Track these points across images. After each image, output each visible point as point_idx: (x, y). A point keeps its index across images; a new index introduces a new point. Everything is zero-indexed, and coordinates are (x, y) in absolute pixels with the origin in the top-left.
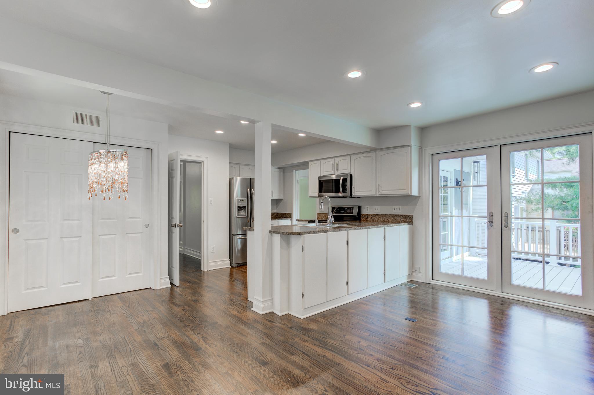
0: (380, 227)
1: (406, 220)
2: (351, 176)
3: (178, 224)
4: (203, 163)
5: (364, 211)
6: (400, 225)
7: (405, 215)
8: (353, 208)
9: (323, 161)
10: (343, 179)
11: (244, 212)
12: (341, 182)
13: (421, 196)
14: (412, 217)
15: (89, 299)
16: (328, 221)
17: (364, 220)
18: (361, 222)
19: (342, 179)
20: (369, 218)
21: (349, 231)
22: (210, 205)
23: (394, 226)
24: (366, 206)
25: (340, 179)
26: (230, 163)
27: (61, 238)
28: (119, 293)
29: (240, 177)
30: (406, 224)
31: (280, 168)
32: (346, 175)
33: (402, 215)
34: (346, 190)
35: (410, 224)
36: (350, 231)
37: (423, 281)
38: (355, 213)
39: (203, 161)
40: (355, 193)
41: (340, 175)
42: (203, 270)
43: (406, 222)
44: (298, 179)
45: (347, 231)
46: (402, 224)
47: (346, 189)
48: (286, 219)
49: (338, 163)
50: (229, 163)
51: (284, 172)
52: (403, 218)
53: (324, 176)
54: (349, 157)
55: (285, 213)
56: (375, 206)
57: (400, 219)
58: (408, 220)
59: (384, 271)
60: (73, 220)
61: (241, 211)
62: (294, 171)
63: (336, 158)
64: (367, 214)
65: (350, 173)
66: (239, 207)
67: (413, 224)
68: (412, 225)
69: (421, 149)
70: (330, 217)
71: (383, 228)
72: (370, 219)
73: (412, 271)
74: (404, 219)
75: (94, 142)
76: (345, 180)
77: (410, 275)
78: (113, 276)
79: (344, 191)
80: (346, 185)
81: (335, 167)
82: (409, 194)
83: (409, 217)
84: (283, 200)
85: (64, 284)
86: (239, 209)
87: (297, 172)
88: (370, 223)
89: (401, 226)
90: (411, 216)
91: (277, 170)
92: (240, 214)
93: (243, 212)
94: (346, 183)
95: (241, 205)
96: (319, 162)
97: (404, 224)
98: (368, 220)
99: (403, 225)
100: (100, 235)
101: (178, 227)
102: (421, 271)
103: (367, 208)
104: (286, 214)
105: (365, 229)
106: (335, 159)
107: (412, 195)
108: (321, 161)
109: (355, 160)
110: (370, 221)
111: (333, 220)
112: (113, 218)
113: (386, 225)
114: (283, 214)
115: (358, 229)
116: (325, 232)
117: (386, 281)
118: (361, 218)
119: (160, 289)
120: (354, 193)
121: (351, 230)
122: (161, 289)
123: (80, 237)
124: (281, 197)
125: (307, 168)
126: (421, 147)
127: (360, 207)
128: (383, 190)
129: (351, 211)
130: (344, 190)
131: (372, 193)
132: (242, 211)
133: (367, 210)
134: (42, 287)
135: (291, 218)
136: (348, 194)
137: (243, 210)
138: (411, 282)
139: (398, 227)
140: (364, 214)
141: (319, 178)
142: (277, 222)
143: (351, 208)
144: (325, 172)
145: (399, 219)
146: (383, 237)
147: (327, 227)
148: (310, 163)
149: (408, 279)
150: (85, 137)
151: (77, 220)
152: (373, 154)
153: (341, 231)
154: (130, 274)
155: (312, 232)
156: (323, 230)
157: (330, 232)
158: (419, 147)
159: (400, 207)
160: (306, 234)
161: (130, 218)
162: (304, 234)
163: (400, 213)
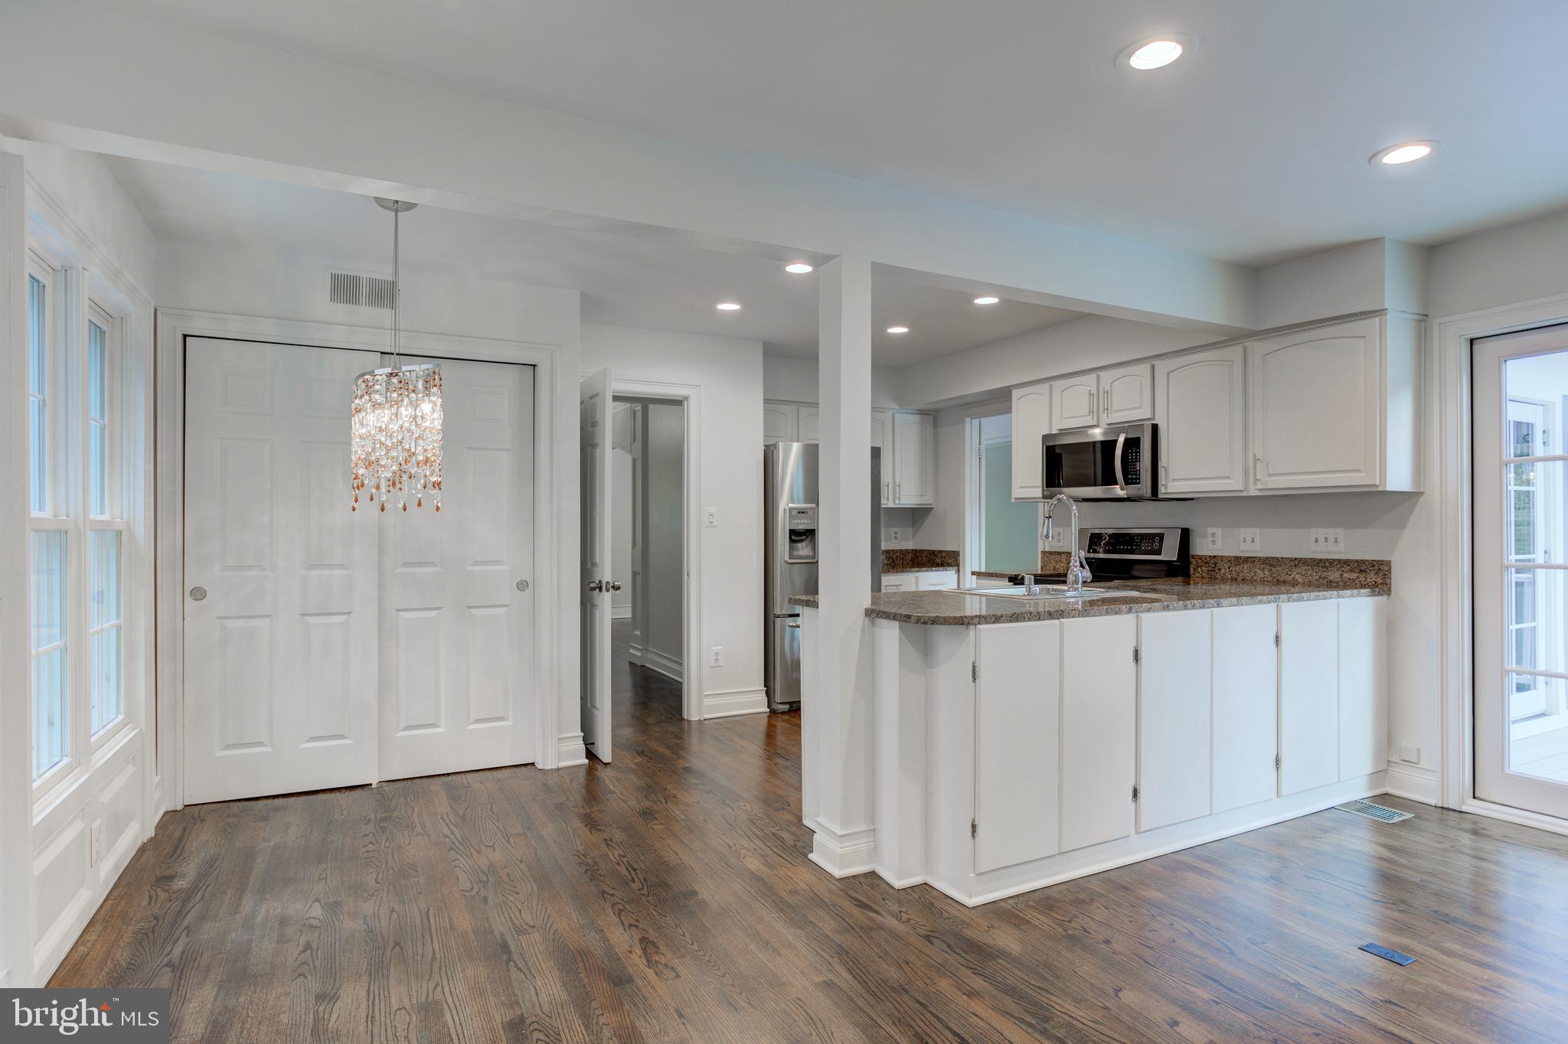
0: (1261, 602)
1: (1363, 579)
2: (1155, 429)
3: (608, 582)
4: (686, 402)
5: (1202, 547)
6: (1339, 597)
7: (1357, 561)
8: (1161, 536)
9: (1059, 385)
10: (1127, 441)
11: (809, 548)
12: (1118, 452)
13: (1422, 493)
14: (1386, 568)
15: (371, 785)
16: (1070, 578)
17: (1203, 577)
18: (1191, 582)
19: (1121, 439)
20: (1219, 570)
21: (1140, 615)
22: (707, 527)
23: (1317, 598)
24: (1210, 531)
25: (1115, 442)
26: (766, 401)
27: (302, 615)
28: (448, 774)
29: (798, 442)
30: (1362, 591)
31: (923, 413)
32: (1137, 425)
33: (1347, 562)
34: (1136, 475)
35: (1379, 594)
36: (1144, 616)
37: (1433, 802)
38: (1170, 552)
39: (687, 398)
40: (1170, 486)
41: (1114, 427)
42: (686, 718)
43: (1363, 587)
44: (980, 444)
45: (1135, 615)
46: (1348, 592)
47: (1137, 473)
48: (941, 568)
49: (1108, 388)
50: (764, 399)
51: (935, 425)
52: (1352, 571)
53: (1064, 432)
54: (1147, 367)
55: (941, 552)
56: (1242, 529)
57: (1337, 574)
58: (1372, 577)
59: (1275, 757)
60: (331, 567)
61: (799, 544)
62: (968, 420)
63: (1102, 374)
64: (1214, 557)
65: (1153, 418)
66: (792, 532)
67: (1389, 594)
68: (1385, 598)
69: (1423, 323)
70: (1076, 566)
71: (1273, 606)
72: (1223, 571)
73: (1388, 761)
74: (1354, 576)
75: (382, 353)
76: (1132, 444)
77: (1379, 775)
78: (434, 725)
79: (1131, 479)
80: (1137, 460)
81: (1100, 400)
82: (1376, 485)
83: (1376, 567)
84: (932, 513)
85: (312, 739)
86: (793, 537)
87: (976, 422)
88: (1226, 587)
89: (1341, 600)
90: (1381, 563)
91: (917, 418)
92: (796, 553)
93: (807, 546)
94: (1136, 452)
95: (802, 524)
96: (1045, 386)
97: (1355, 591)
98: (1217, 576)
99: (1352, 596)
100: (398, 610)
101: (608, 590)
102: (1424, 764)
103: (1213, 535)
104: (944, 554)
105: (1201, 608)
106: (1098, 376)
107: (1388, 489)
108: (1052, 383)
109: (1168, 374)
110: (1224, 580)
111: (1087, 574)
112: (432, 564)
113: (1283, 597)
114: (933, 553)
115: (1175, 609)
116: (1053, 618)
117: (1284, 791)
118: (1191, 569)
119: (558, 769)
120: (1166, 486)
121: (1149, 610)
122: (562, 769)
123: (349, 613)
124: (928, 500)
125: (1009, 410)
126: (1427, 316)
127: (1186, 534)
128: (1269, 475)
129: (1156, 546)
130: (1132, 477)
131: (1233, 484)
132: (804, 543)
133: (1214, 542)
134: (260, 744)
135: (958, 565)
136: (1145, 487)
137: (807, 541)
138: (1384, 799)
139: (1334, 601)
140: (1200, 557)
141: (1045, 438)
142: (913, 580)
143: (1153, 536)
144: (1065, 418)
145: (1334, 575)
146: (1272, 640)
147: (1068, 600)
148: (1016, 394)
149: (1371, 788)
150: (360, 340)
151: (342, 566)
152: (1235, 353)
153: (1112, 614)
154: (478, 721)
155: (1007, 616)
156: (1048, 611)
157: (1073, 617)
158: (1416, 317)
159: (1340, 532)
160: (986, 623)
161: (477, 563)
162: (979, 623)
163: (1342, 553)
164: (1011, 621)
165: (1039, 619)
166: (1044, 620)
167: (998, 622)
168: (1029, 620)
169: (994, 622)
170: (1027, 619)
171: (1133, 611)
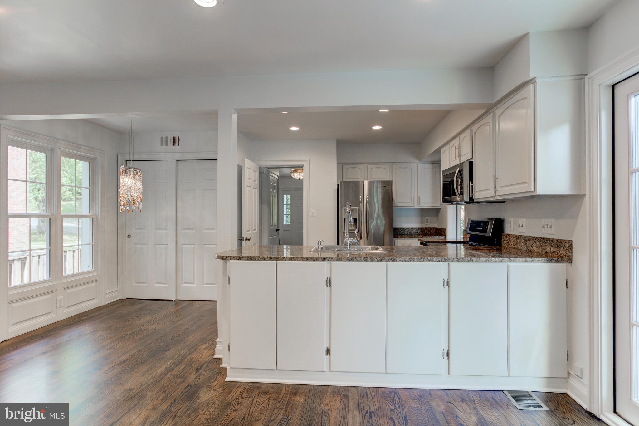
2: (471, 164)
4: (304, 167)
12: (455, 177)
13: (584, 196)
15: (173, 300)
19: (458, 171)
27: (155, 244)
31: (433, 163)
34: (461, 189)
35: (559, 262)
37: (585, 406)
39: (304, 165)
49: (462, 143)
53: (452, 167)
54: (471, 128)
60: (162, 229)
64: (509, 235)
65: (472, 158)
67: (571, 263)
68: (564, 265)
73: (569, 373)
75: (177, 160)
76: (461, 173)
78: (193, 283)
81: (459, 151)
82: (531, 191)
83: (565, 245)
84: (441, 209)
85: (157, 283)
91: (429, 166)
94: (462, 177)
96: (448, 146)
100: (183, 244)
102: (584, 379)
103: (511, 222)
106: (460, 137)
107: (538, 194)
108: (450, 143)
109: (476, 131)
112: (192, 229)
117: (454, 372)
118: (502, 241)
123: (167, 244)
126: (586, 75)
129: (485, 228)
131: (491, 193)
133: (511, 226)
134: (144, 283)
135: (445, 236)
140: (506, 235)
148: (442, 151)
150: (169, 156)
151: (165, 229)
152: (491, 117)
153: (311, 261)
154: (206, 284)
155: (245, 257)
156: (269, 257)
157: (285, 260)
158: (574, 78)
159: (553, 222)
160: (234, 260)
161: (206, 229)
162: (230, 260)
163: (553, 234)
164: (248, 260)
165: (264, 260)
166: (267, 260)
167: (240, 260)
168: (258, 260)
169: (238, 260)
170: (257, 259)
171: (326, 260)
